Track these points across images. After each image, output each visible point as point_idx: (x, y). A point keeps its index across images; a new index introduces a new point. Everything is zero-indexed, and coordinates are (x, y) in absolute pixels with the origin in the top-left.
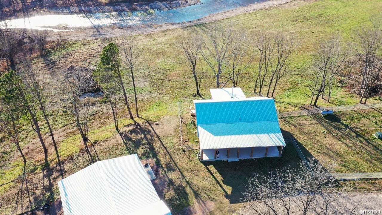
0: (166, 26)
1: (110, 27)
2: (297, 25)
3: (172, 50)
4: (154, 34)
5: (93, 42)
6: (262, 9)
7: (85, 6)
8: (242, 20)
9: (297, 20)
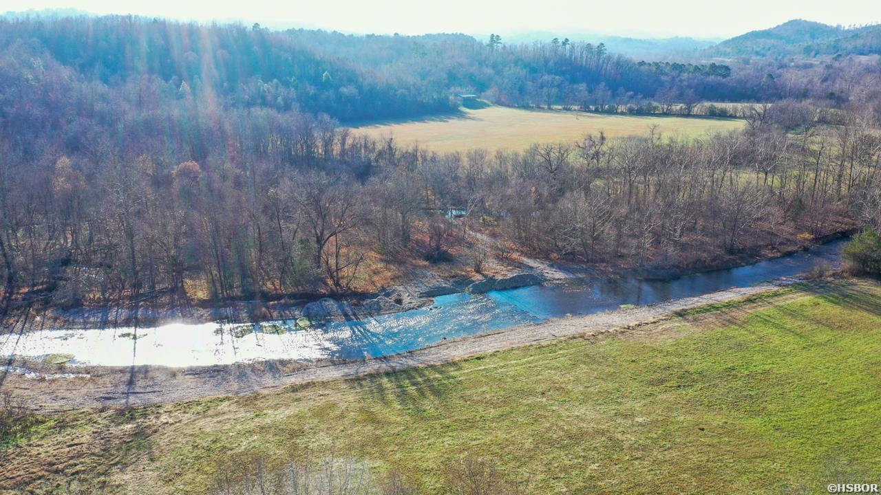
2: (659, 397)
4: (265, 397)
6: (575, 338)
7: (147, 308)
8: (515, 367)
9: (661, 382)
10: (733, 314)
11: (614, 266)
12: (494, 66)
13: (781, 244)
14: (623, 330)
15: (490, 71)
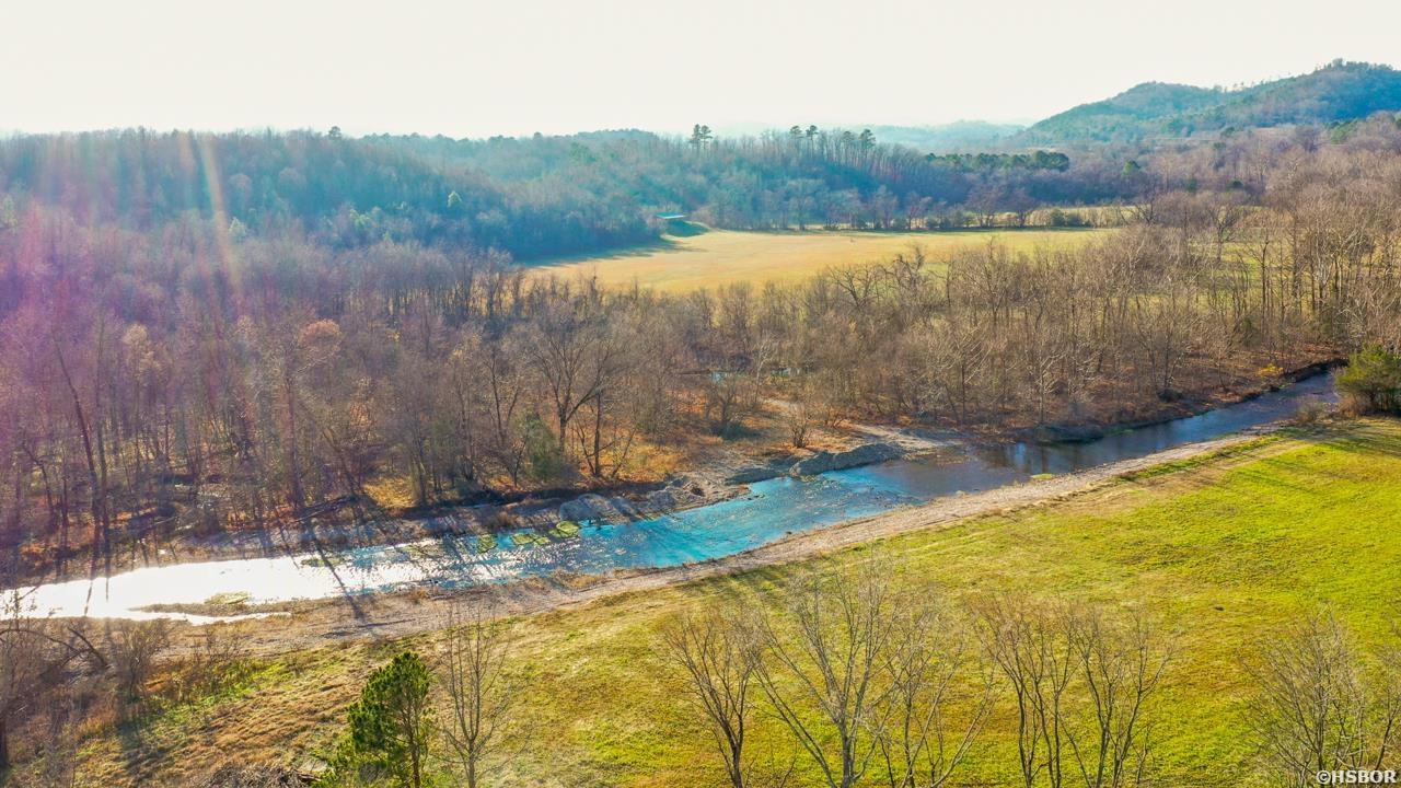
0: (619, 582)
1: (405, 595)
2: (1143, 577)
3: (642, 678)
4: (570, 614)
5: (329, 656)
6: (987, 516)
7: (325, 526)
8: (916, 556)
9: (1139, 559)
10: (1205, 473)
11: (1001, 426)
12: (705, 173)
13: (1237, 383)
14: (1054, 502)
15: (700, 179)
